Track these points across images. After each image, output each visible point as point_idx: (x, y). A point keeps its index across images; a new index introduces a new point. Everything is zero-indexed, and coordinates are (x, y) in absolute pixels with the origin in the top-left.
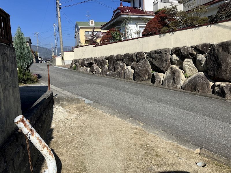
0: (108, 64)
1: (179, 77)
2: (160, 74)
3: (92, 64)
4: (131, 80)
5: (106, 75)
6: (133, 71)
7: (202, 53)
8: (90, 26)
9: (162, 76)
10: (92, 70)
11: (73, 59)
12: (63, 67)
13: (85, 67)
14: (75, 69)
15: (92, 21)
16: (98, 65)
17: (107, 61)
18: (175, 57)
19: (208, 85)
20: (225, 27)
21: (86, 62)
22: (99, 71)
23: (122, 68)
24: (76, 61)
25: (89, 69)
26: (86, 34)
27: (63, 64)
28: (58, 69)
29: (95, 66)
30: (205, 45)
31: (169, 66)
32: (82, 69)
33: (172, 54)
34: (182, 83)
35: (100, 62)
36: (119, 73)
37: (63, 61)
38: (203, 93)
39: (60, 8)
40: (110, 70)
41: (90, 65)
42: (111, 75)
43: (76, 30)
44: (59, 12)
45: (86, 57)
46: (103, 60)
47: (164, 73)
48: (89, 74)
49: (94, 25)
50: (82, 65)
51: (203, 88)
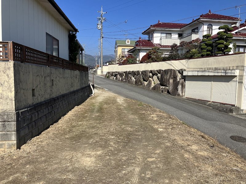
0: (125, 75)
1: (151, 84)
2: (145, 82)
3: (117, 75)
4: (133, 85)
5: (123, 82)
6: (135, 80)
7: (160, 74)
8: (126, 44)
9: (146, 83)
10: (116, 78)
11: (108, 71)
12: (101, 76)
13: (113, 76)
14: (108, 77)
15: (128, 40)
16: (120, 76)
17: (125, 74)
18: (151, 74)
19: (160, 87)
20: (167, 63)
21: (114, 74)
22: (120, 80)
23: (131, 78)
24: (109, 73)
25: (115, 78)
26: (123, 51)
27: (102, 74)
28: (98, 77)
29: (118, 76)
30: (160, 70)
31: (149, 78)
32: (112, 78)
33: (150, 73)
34: (152, 86)
35: (121, 74)
36: (129, 81)
37: (102, 72)
38: (158, 91)
39: (103, 37)
40: (125, 79)
41: (116, 75)
42: (125, 82)
43: (115, 46)
44: (102, 40)
45: (114, 71)
46: (122, 73)
47: (147, 82)
48: (115, 81)
49: (129, 43)
50: (112, 75)
51: (158, 89)
